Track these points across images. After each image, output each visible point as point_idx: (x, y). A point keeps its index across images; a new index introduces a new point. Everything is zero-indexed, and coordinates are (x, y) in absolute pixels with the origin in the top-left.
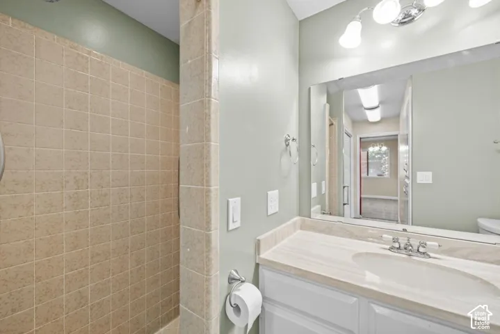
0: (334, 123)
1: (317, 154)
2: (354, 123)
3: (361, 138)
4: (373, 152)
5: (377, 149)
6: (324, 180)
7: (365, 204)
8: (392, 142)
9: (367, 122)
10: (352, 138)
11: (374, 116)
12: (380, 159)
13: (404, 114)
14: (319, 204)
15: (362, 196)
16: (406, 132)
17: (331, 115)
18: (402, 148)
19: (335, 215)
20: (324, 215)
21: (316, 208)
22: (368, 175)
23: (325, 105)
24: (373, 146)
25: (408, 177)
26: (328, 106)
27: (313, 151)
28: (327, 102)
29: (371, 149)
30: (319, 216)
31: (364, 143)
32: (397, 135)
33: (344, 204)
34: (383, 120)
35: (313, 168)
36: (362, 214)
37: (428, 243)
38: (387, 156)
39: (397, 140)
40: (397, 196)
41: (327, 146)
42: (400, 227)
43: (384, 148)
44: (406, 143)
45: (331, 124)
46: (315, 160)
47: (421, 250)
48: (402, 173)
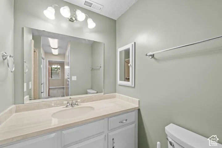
0: (36, 51)
1: (27, 66)
2: (46, 53)
3: (49, 61)
4: (54, 68)
5: (56, 66)
6: (31, 81)
7: (51, 91)
8: (62, 64)
9: (52, 54)
10: (45, 60)
11: (55, 52)
12: (57, 71)
13: (67, 54)
14: (28, 95)
15: (50, 87)
16: (68, 61)
17: (35, 46)
18: (66, 67)
19: (37, 99)
20: (31, 101)
21: (26, 97)
22: (52, 78)
23: (31, 40)
24: (54, 65)
25: (69, 78)
26: (33, 41)
27: (25, 65)
28: (33, 39)
29: (53, 66)
30: (28, 102)
31: (51, 63)
32: (64, 62)
33: (42, 93)
34: (59, 55)
35: (25, 74)
36: (49, 96)
37: (78, 100)
38: (60, 70)
39: (64, 63)
40: (64, 86)
41: (33, 63)
42: (68, 97)
43: (59, 67)
44: (68, 65)
45: (35, 51)
46: (26, 70)
47: (76, 103)
48: (66, 77)
